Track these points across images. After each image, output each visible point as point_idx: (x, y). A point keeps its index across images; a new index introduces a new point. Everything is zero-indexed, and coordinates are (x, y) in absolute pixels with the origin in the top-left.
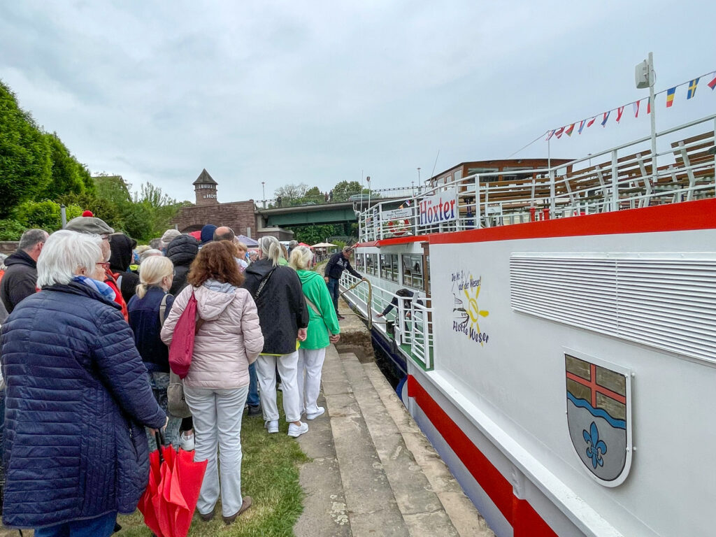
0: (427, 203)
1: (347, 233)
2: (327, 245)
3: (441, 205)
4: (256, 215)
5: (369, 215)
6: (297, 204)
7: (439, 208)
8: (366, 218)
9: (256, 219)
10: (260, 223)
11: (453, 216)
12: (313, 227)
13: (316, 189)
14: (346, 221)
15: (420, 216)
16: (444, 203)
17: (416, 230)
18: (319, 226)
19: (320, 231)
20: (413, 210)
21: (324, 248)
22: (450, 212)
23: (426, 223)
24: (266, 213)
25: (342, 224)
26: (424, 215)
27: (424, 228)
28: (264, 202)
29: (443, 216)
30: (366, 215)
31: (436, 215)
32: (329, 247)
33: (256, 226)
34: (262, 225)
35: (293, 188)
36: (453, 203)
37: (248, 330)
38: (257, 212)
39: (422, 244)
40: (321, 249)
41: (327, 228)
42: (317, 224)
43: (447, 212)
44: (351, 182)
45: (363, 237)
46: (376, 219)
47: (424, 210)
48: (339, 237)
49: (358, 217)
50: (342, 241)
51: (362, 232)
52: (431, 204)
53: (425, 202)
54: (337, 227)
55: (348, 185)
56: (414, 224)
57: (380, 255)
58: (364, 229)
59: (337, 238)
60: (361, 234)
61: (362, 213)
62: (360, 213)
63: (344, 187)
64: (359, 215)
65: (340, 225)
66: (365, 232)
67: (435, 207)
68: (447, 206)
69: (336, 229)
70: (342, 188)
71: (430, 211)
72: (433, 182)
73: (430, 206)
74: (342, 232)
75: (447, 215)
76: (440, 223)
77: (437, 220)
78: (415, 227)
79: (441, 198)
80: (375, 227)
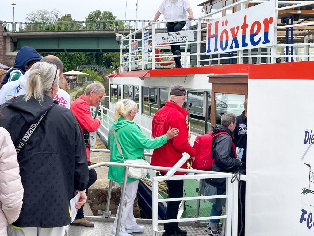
0: (220, 25)
1: (98, 63)
2: (78, 73)
3: (245, 26)
4: (5, 37)
5: (134, 39)
6: (49, 29)
7: (241, 31)
8: (130, 42)
9: (5, 42)
10: (9, 46)
11: (266, 41)
12: (64, 54)
13: (69, 16)
14: (99, 50)
15: (206, 41)
16: (250, 23)
17: (198, 60)
18: (71, 54)
19: (71, 58)
20: (196, 34)
21: (75, 75)
22: (261, 35)
23: (216, 50)
24: (15, 37)
25: (94, 53)
26: (213, 40)
27: (208, 57)
28: (14, 24)
29: (248, 40)
30: (130, 40)
31: (235, 40)
32: (80, 75)
33: (5, 49)
34: (11, 48)
35: (45, 13)
36: (267, 22)
37: (5, 182)
38: (5, 34)
39: (210, 78)
40: (71, 77)
41: (79, 56)
42: (69, 51)
43: (256, 34)
44: (104, 12)
45: (124, 65)
46: (146, 43)
47: (215, 33)
48: (90, 66)
49: (119, 41)
50: (93, 70)
51: (123, 59)
52: (226, 25)
53: (217, 23)
54: (89, 55)
55: (101, 15)
56: (196, 52)
57: (143, 87)
58: (128, 56)
59: (88, 67)
60: (122, 62)
61: (125, 36)
62: (123, 37)
63: (98, 16)
64: (121, 39)
65: (92, 54)
66: (127, 60)
67: (234, 28)
68: (256, 27)
69: (88, 57)
70: (95, 17)
71: (224, 34)
72: (206, 7)
73: (225, 27)
74: (94, 61)
75: (256, 39)
76: (240, 51)
77: (235, 47)
78: (197, 55)
79: (245, 17)
80: (145, 53)
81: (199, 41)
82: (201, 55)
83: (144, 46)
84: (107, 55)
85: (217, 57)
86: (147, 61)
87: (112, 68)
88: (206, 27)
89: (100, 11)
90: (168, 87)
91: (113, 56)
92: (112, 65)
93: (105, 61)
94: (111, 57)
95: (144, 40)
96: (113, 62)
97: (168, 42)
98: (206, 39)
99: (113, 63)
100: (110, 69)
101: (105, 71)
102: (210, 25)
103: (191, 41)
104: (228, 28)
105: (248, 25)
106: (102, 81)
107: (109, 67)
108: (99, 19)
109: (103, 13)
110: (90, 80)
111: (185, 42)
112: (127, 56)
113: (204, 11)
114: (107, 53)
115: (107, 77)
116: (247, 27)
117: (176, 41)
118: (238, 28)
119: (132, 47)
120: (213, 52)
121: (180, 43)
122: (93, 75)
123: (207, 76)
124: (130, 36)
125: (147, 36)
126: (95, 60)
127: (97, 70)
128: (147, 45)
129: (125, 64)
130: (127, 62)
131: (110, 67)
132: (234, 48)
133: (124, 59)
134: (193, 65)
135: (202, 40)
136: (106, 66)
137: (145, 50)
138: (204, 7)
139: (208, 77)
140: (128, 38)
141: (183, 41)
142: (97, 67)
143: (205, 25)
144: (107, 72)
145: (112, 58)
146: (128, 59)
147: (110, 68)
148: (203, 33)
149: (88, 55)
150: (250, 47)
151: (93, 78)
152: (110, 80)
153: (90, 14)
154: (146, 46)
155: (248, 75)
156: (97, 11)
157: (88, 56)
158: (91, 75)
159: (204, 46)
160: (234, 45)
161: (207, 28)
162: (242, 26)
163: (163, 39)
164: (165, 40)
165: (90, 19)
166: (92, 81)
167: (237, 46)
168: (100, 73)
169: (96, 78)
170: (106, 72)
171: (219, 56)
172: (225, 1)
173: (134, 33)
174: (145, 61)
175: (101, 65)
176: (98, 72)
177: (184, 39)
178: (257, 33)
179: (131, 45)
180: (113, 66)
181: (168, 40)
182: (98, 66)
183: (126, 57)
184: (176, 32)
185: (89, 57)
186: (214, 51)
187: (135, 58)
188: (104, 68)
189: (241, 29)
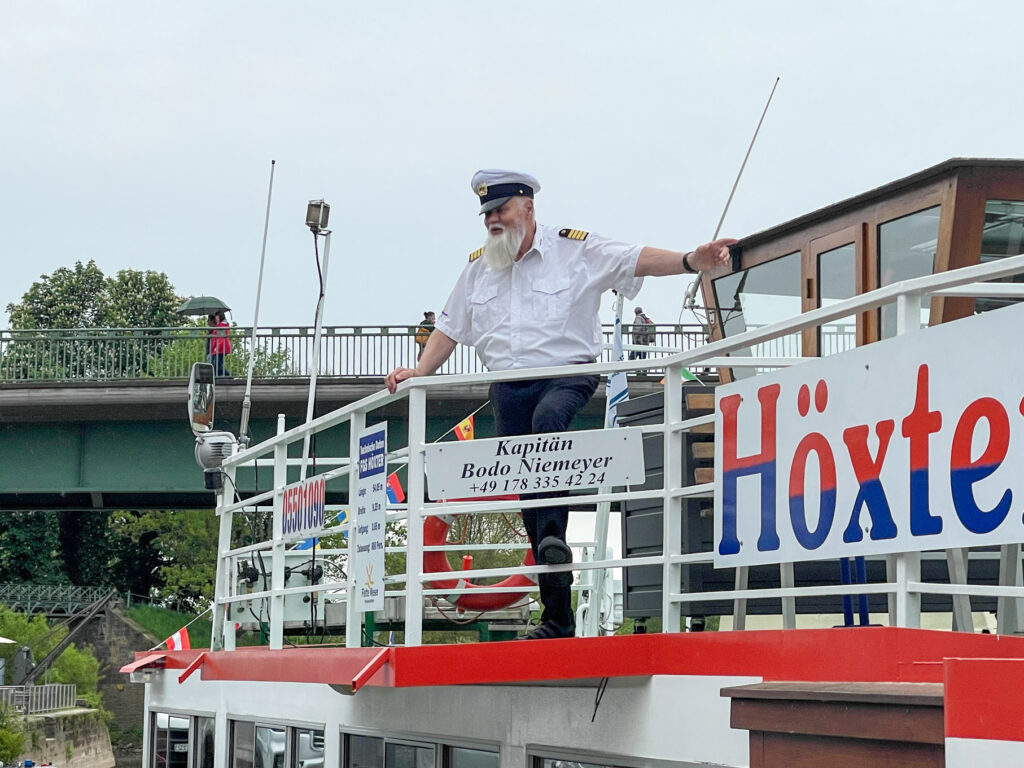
0: (786, 405)
1: (73, 572)
3: (922, 423)
5: (305, 461)
7: (900, 447)
8: (280, 482)
14: (85, 499)
15: (715, 488)
16: (949, 405)
17: (672, 592)
20: (653, 447)
23: (769, 541)
25: (50, 513)
26: (749, 488)
27: (725, 579)
29: (941, 502)
30: (281, 463)
31: (872, 494)
39: (742, 702)
43: (984, 470)
44: (121, 276)
45: (241, 610)
46: (369, 491)
47: (759, 452)
48: (24, 589)
49: (215, 470)
50: (42, 615)
51: (235, 574)
52: (821, 407)
53: (769, 397)
54: (19, 527)
55: (106, 292)
56: (657, 548)
57: (346, 738)
58: (263, 554)
59: (13, 598)
60: (226, 588)
61: (250, 445)
62: (235, 447)
63: (83, 301)
64: (225, 462)
65: (40, 519)
66: (261, 578)
67: (864, 430)
68: (982, 429)
69: (13, 539)
70: (70, 301)
71: (813, 457)
72: (713, 281)
73: (814, 422)
74: (49, 558)
75: (985, 494)
76: (900, 555)
77: (875, 535)
78: (660, 567)
79: (923, 371)
80: (362, 549)
81: (673, 488)
82: (683, 565)
83: (362, 511)
84: (128, 522)
85: (776, 584)
86: (375, 593)
87: (158, 601)
88: (712, 411)
89: (99, 266)
90: (499, 744)
91: (166, 529)
92: (161, 584)
93: (117, 560)
94: (154, 534)
95: (363, 475)
96: (168, 564)
97: (499, 491)
98: (711, 479)
99: (167, 569)
100: (146, 609)
101: (112, 615)
102: (732, 404)
103: (628, 484)
104: (831, 426)
105: (937, 415)
106: (95, 678)
107: (140, 594)
108: (88, 314)
109: (116, 280)
110: (21, 674)
111: (595, 492)
112: (260, 558)
113: (702, 305)
114: (134, 513)
115: (129, 668)
116: (937, 428)
117: (543, 483)
118: (885, 429)
119: (287, 508)
120: (750, 556)
121: (565, 494)
122: (43, 644)
123: (724, 693)
124: (279, 444)
125: (377, 452)
126: (54, 553)
127: (69, 613)
128: (376, 507)
129: (244, 605)
130: (257, 594)
131: (147, 592)
132: (866, 536)
133: (241, 575)
134: (643, 620)
135: (689, 479)
136: (122, 589)
137: (363, 530)
138: (700, 279)
139: (729, 700)
140: (271, 455)
141: (584, 485)
142: (67, 593)
143: (705, 397)
144: (127, 625)
145: (161, 542)
146: (267, 576)
147: (148, 601)
148: (696, 446)
149: (14, 523)
150: (955, 536)
151: (39, 663)
152: (148, 686)
153: (37, 286)
154: (369, 509)
155: (941, 699)
156: (79, 267)
157: (14, 531)
158: (30, 643)
159: (703, 513)
160: (866, 521)
161: (718, 418)
162: (906, 422)
163: (468, 471)
164: (479, 482)
165: (36, 313)
166: (36, 681)
167: (884, 528)
168: (85, 632)
169: (56, 662)
170: (120, 624)
171: (787, 575)
172: (819, 256)
173: (301, 428)
174: (365, 593)
175: (95, 581)
176: (73, 624)
177: (587, 477)
178: (988, 465)
179: (286, 495)
180: (166, 590)
181: (500, 479)
182: (71, 587)
183: (250, 563)
184: (545, 436)
185: (21, 535)
186: (760, 549)
187: (305, 568)
188: (110, 602)
189: (905, 435)
